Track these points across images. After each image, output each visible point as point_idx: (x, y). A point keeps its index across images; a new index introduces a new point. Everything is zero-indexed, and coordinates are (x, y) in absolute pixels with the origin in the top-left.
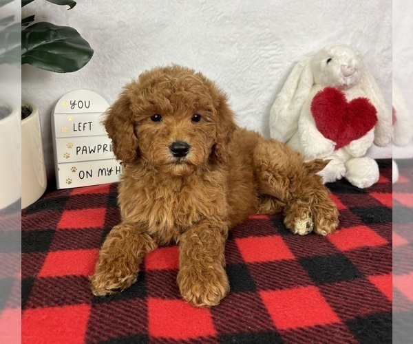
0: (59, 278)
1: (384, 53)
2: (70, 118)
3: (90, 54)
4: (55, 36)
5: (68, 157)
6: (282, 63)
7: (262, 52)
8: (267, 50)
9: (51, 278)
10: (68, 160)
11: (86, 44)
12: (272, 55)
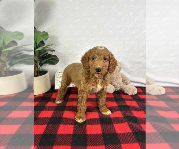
1: (130, 62)
3: (58, 61)
4: (52, 57)
5: (57, 83)
11: (58, 59)
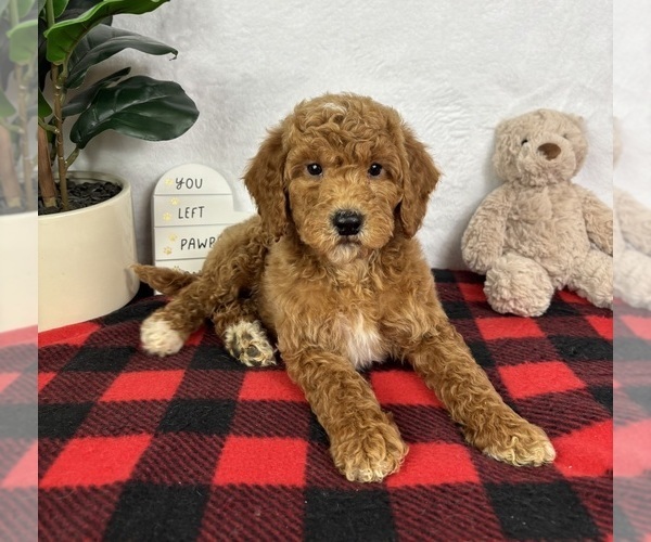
0: (124, 403)
2: (175, 201)
3: (194, 116)
4: (151, 94)
5: (169, 253)
6: (468, 129)
7: (439, 114)
8: (447, 112)
9: (114, 403)
10: (170, 257)
11: (191, 103)
12: (454, 119)
